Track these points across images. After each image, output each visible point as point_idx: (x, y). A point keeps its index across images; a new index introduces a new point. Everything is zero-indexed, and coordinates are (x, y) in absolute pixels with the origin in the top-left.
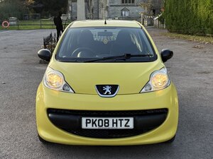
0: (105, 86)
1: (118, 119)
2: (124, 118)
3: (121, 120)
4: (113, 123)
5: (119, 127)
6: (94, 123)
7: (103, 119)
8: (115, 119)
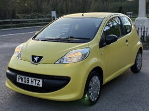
0: (36, 56)
1: (34, 79)
2: (37, 79)
3: (36, 80)
4: (31, 81)
5: (34, 85)
6: (22, 79)
7: (27, 78)
8: (32, 79)
